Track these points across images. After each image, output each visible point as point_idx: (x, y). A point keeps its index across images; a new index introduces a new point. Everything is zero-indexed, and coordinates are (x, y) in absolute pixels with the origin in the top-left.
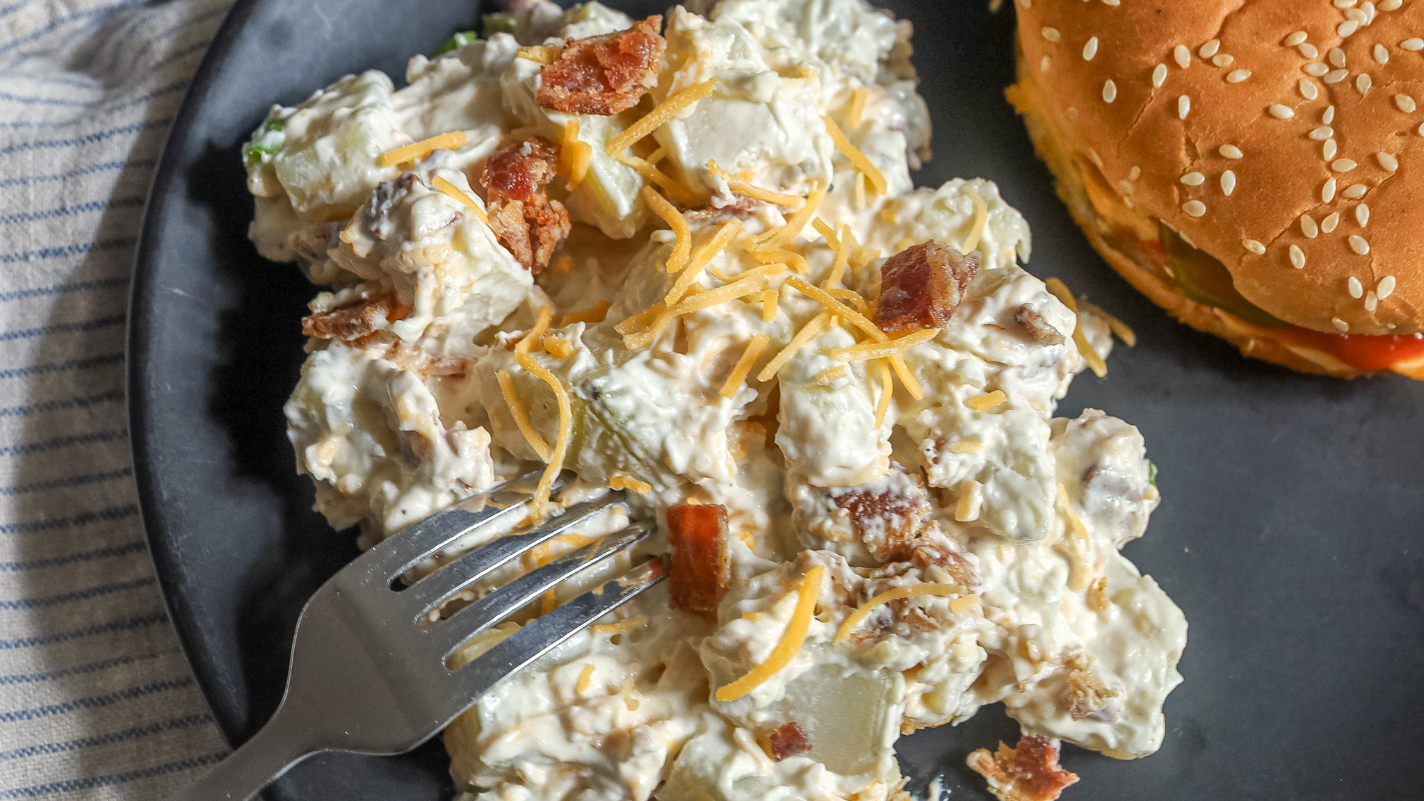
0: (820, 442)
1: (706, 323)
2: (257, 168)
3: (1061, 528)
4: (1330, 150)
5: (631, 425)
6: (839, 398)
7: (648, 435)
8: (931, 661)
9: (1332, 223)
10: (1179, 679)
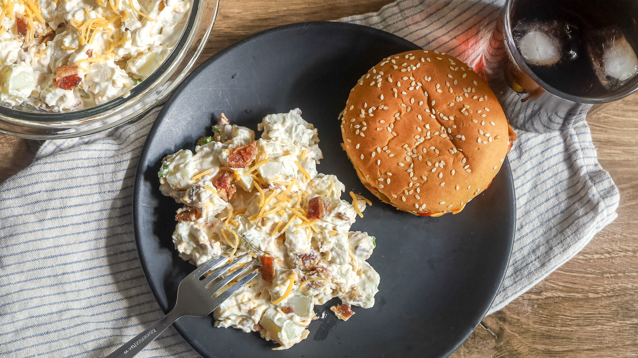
0: (295, 245)
1: (268, 219)
2: (162, 178)
3: (350, 259)
4: (412, 175)
5: (252, 242)
6: (299, 235)
7: (256, 244)
8: (320, 294)
9: (411, 192)
10: (378, 291)
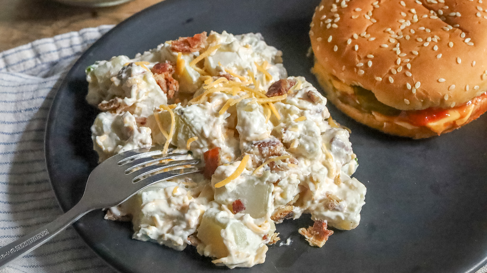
0: (249, 125)
1: (216, 95)
2: (89, 74)
3: (324, 156)
4: (399, 52)
5: (192, 122)
6: (254, 112)
7: (198, 125)
8: (281, 178)
9: (400, 69)
